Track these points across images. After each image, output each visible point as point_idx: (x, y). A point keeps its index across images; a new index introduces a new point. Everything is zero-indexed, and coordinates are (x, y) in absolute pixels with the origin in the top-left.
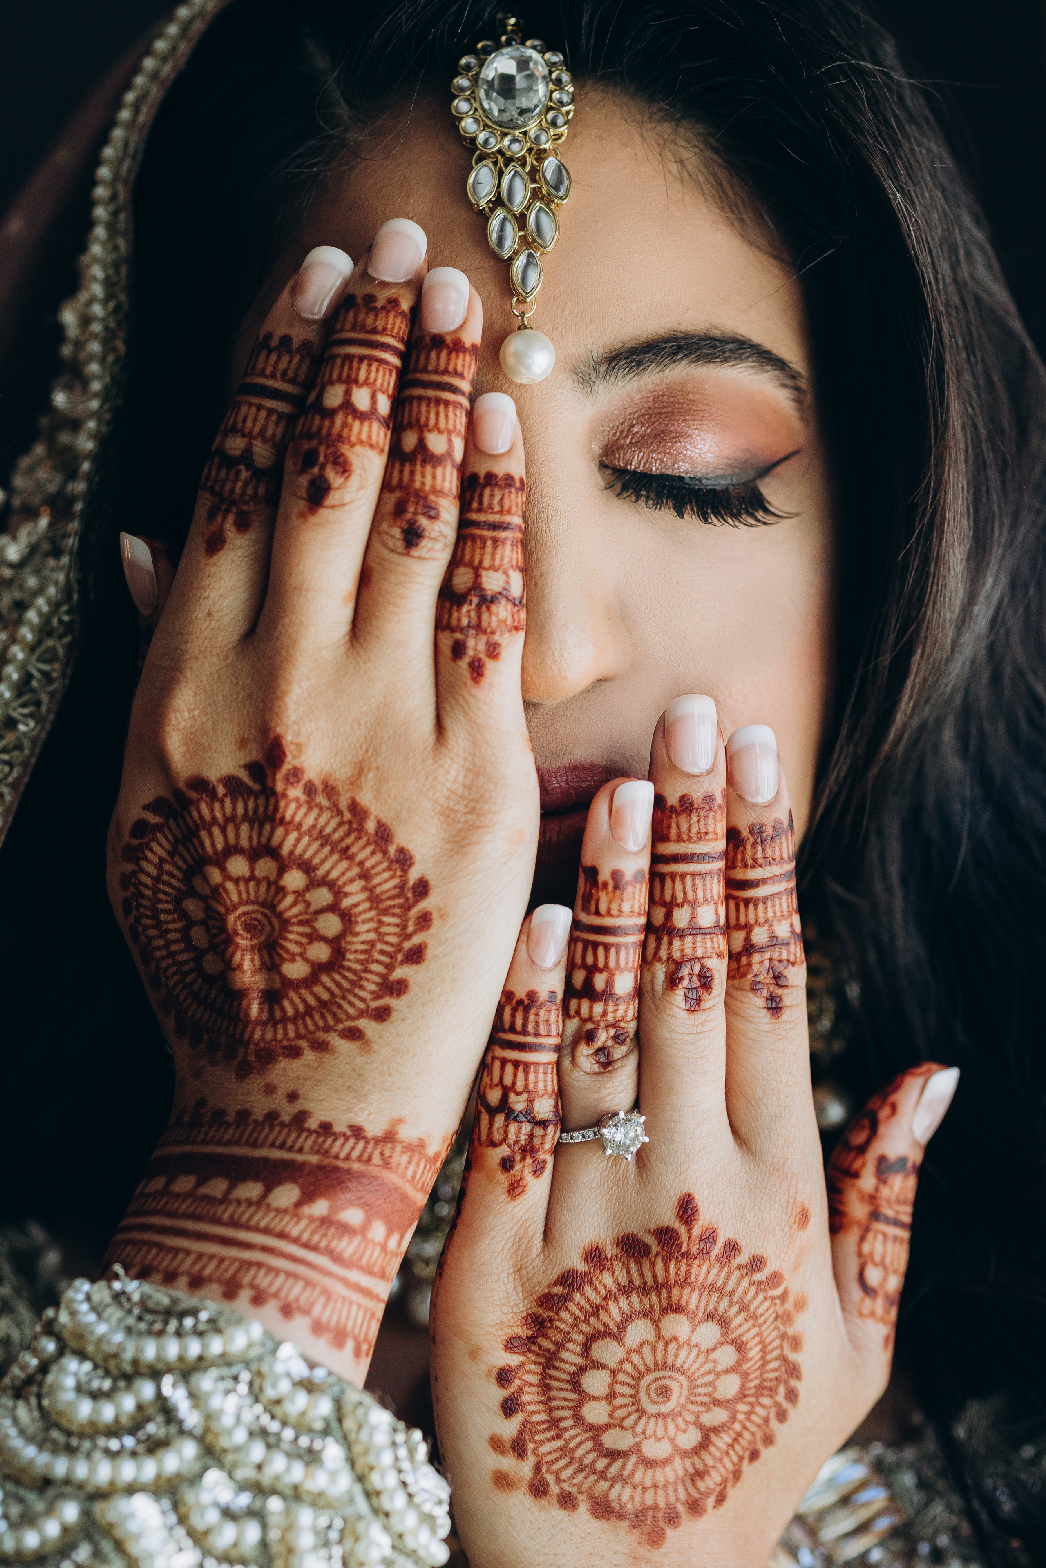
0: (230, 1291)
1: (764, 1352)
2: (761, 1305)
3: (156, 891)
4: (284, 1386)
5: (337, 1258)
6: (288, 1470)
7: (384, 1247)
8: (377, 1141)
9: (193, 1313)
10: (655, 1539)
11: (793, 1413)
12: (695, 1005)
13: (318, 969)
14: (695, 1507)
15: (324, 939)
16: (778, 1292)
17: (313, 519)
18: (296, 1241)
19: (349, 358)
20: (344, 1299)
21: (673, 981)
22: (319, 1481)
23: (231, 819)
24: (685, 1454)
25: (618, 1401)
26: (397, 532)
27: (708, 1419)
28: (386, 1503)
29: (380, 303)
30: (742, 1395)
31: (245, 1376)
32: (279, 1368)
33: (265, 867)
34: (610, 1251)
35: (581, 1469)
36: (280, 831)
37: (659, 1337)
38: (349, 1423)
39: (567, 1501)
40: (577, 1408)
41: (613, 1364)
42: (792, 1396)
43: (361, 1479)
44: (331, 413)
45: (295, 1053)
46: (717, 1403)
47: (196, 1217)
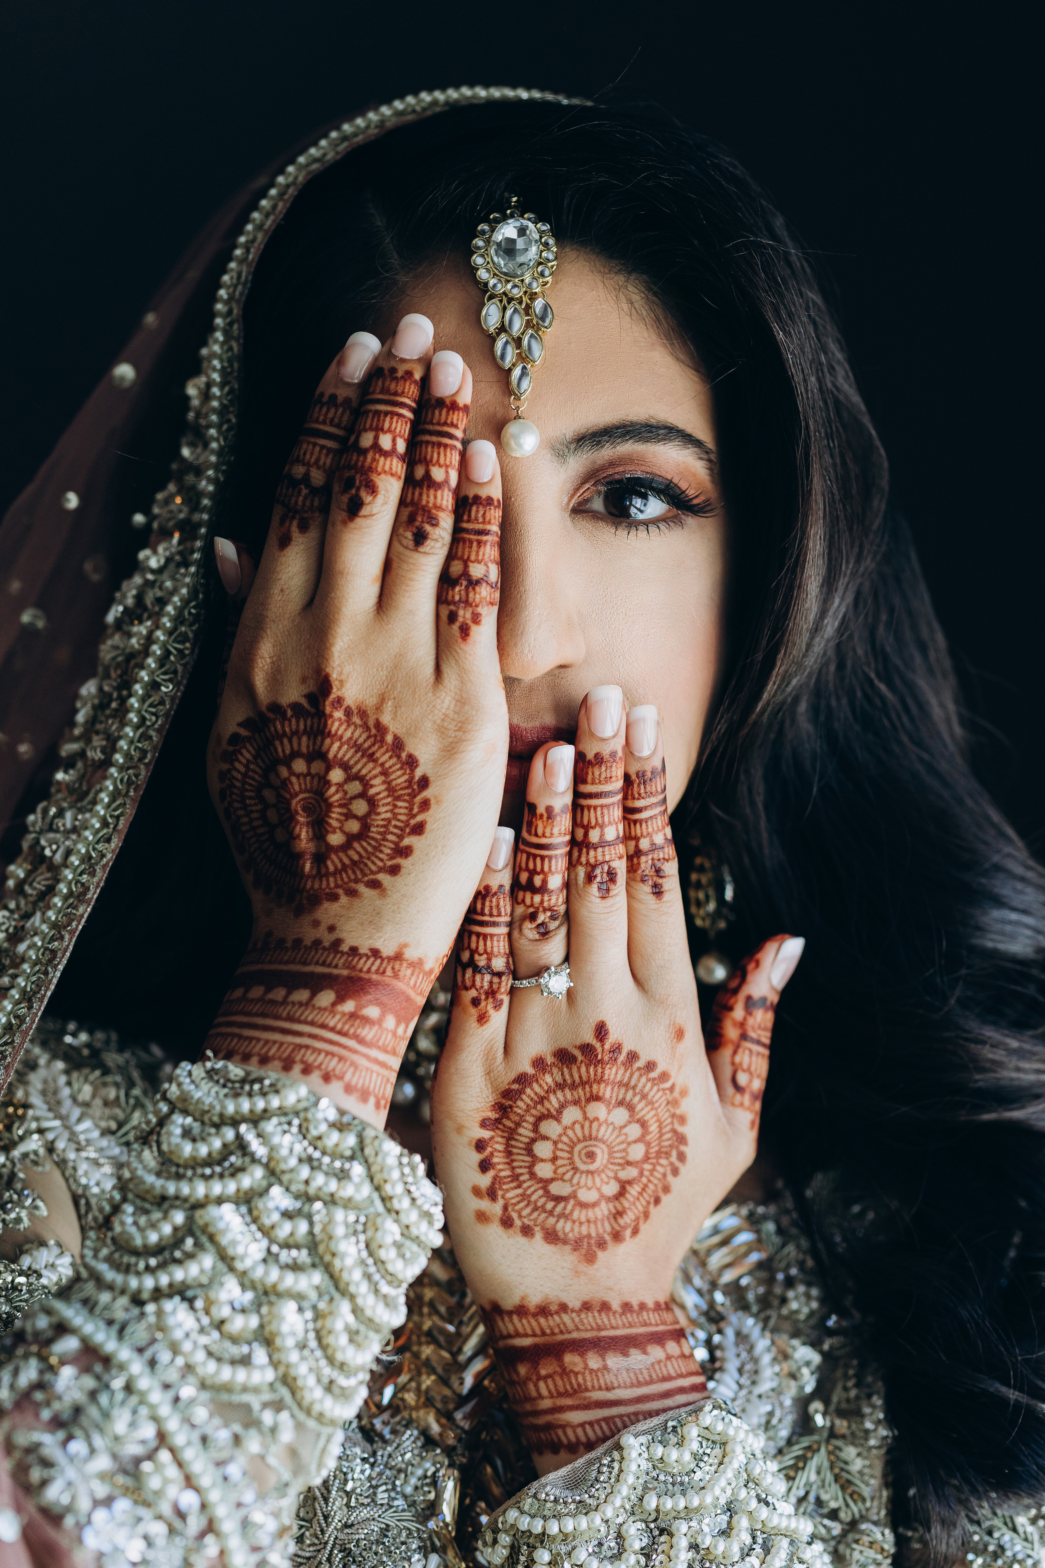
0: (287, 1066)
1: (660, 1127)
2: (655, 1094)
3: (244, 783)
4: (323, 1127)
5: (361, 1041)
6: (326, 1184)
7: (394, 1034)
8: (390, 959)
9: (260, 1080)
10: (590, 1258)
11: (683, 1169)
12: (605, 893)
13: (351, 838)
14: (617, 1236)
15: (355, 817)
16: (668, 1085)
17: (352, 525)
18: (333, 1030)
19: (378, 413)
20: (367, 1069)
21: (590, 878)
22: (348, 1191)
23: (296, 733)
24: (609, 1200)
25: (559, 1162)
26: (409, 535)
27: (624, 1175)
28: (396, 1204)
29: (400, 374)
30: (647, 1158)
31: (296, 1122)
32: (320, 1116)
33: (317, 767)
34: (549, 1060)
35: (536, 1209)
36: (328, 741)
37: (586, 1118)
38: (368, 1151)
39: (527, 1231)
40: (531, 1167)
41: (554, 1137)
42: (682, 1157)
43: (378, 1189)
44: (365, 452)
45: (334, 898)
46: (629, 1163)
47: (264, 1015)
